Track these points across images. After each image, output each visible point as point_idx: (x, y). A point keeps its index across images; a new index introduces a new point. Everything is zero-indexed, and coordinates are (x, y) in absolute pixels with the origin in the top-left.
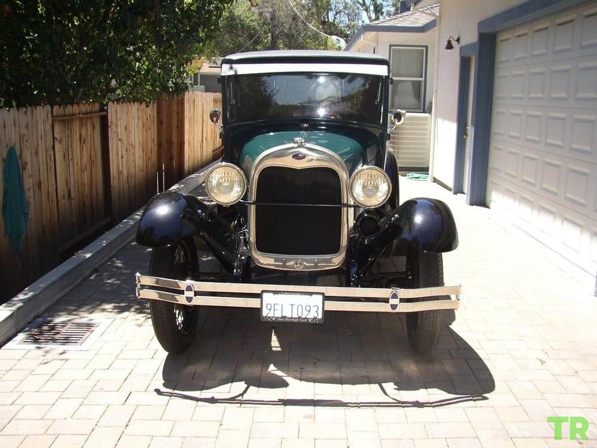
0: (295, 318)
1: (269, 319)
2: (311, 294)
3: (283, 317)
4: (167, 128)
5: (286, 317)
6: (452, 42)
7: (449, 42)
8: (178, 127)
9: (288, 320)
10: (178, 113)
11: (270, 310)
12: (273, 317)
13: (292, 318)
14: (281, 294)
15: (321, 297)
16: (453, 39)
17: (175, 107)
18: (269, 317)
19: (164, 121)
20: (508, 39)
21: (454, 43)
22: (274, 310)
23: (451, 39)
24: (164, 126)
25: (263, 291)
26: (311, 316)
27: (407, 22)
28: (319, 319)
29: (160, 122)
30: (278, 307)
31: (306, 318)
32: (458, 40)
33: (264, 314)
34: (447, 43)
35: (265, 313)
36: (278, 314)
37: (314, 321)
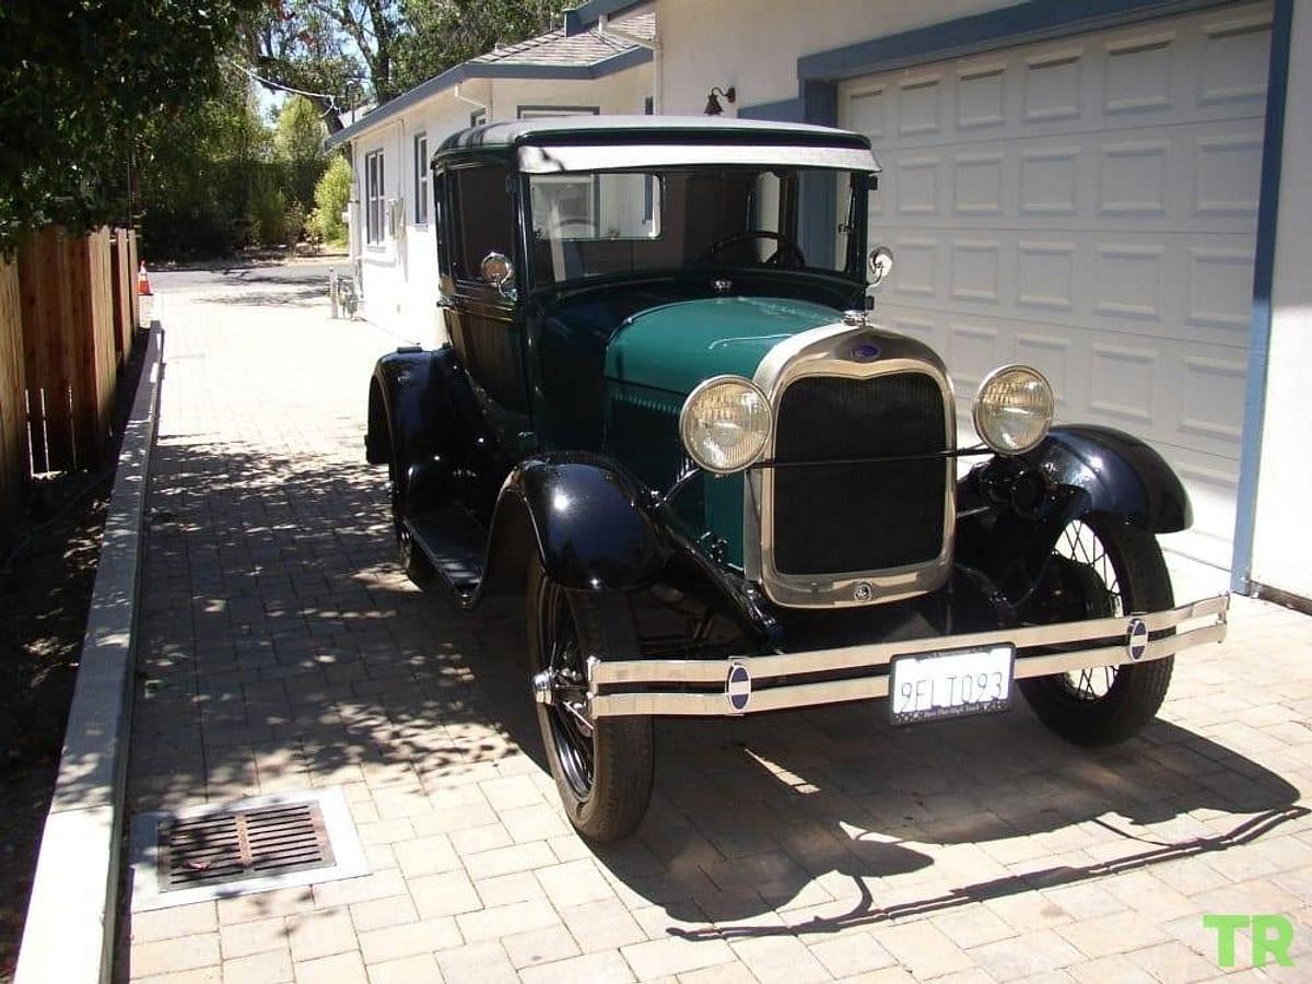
0: (958, 707)
1: (906, 718)
2: (987, 648)
3: (935, 708)
4: (49, 313)
5: (939, 707)
6: (718, 99)
7: (713, 98)
8: (75, 311)
9: (943, 712)
10: (73, 276)
11: (909, 696)
12: (913, 713)
13: (952, 707)
14: (933, 657)
15: (1007, 652)
16: (720, 91)
17: (66, 261)
18: (907, 714)
19: (38, 296)
20: (879, 92)
21: (723, 101)
22: (917, 695)
23: (716, 93)
24: (40, 308)
25: (896, 658)
26: (986, 697)
27: (555, 57)
28: (1002, 700)
29: (28, 301)
30: (925, 688)
31: (978, 703)
32: (731, 95)
33: (897, 709)
34: (708, 100)
35: (900, 705)
36: (924, 705)
37: (994, 706)
